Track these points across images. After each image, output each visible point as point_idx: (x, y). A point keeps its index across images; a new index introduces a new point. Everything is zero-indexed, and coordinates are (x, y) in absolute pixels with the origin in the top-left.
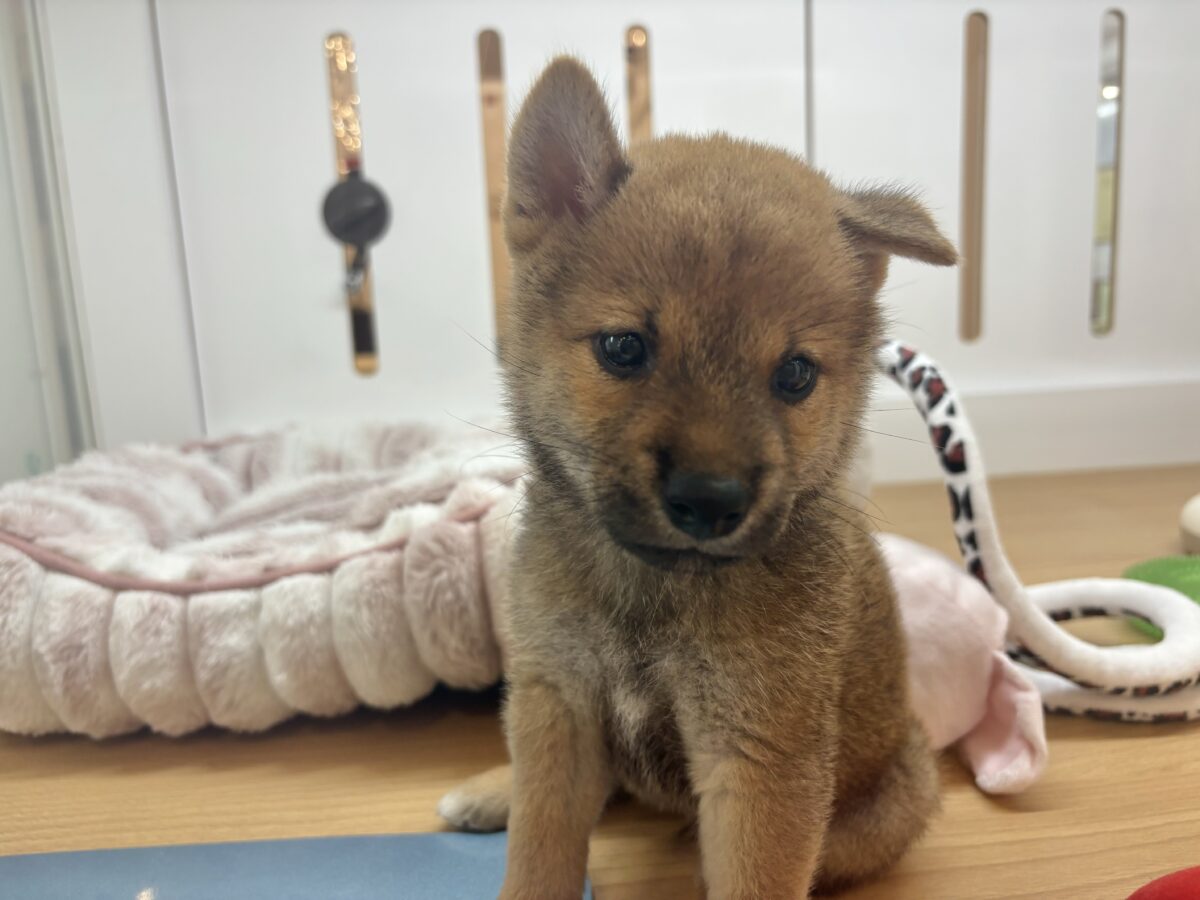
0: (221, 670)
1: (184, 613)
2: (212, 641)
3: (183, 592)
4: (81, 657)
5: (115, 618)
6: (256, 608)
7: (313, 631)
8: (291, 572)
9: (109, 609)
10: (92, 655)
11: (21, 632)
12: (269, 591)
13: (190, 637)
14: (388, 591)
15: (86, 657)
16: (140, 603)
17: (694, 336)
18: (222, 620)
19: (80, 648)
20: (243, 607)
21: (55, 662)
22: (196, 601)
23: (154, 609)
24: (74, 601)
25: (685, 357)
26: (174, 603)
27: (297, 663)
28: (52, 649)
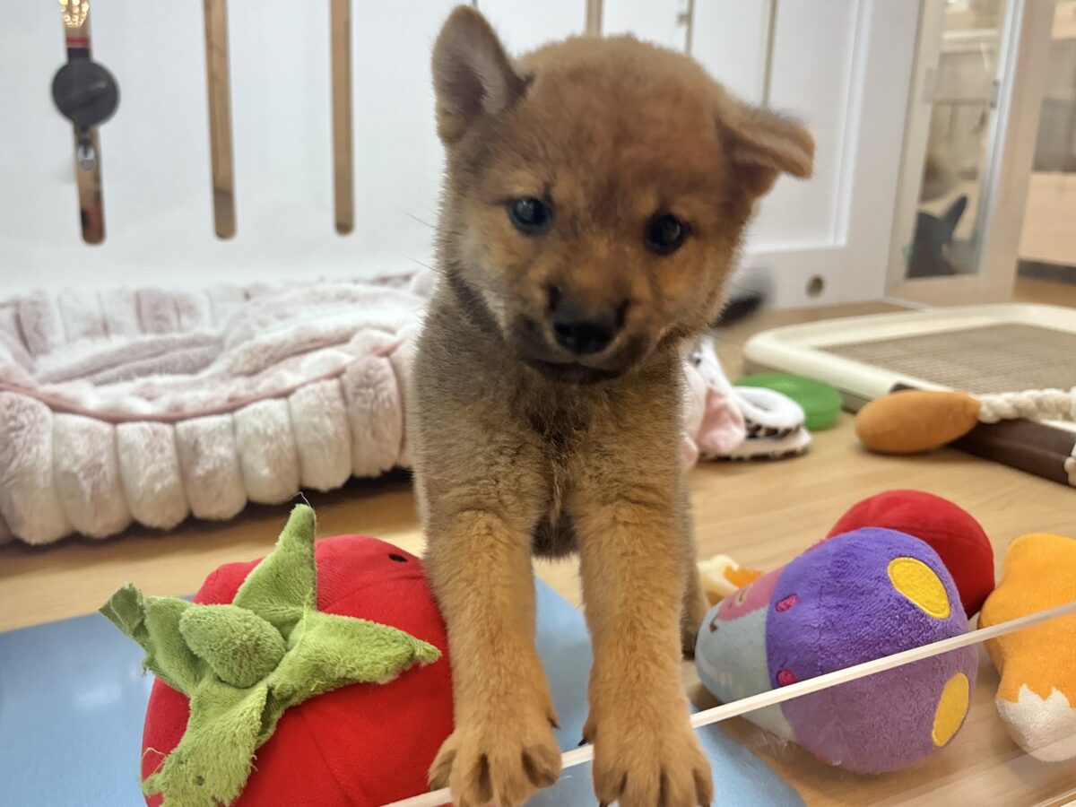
0: (211, 474)
1: (176, 435)
2: (207, 452)
3: (171, 420)
4: (101, 473)
5: (121, 446)
6: (234, 427)
7: (284, 438)
8: (257, 399)
9: (116, 438)
10: (108, 469)
11: (48, 459)
12: (239, 414)
13: (187, 453)
14: (338, 404)
15: (105, 473)
16: (143, 430)
18: (211, 435)
19: (100, 466)
20: (224, 427)
21: (85, 478)
22: (181, 426)
23: (155, 433)
24: (84, 432)
26: (167, 429)
27: (274, 462)
28: (82, 468)
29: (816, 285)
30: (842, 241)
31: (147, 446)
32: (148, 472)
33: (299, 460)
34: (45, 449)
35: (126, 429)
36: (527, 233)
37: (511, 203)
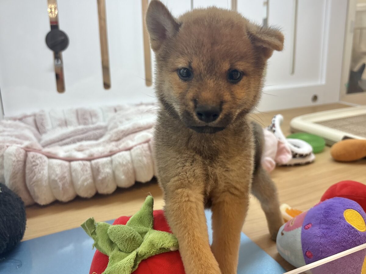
0: (104, 179)
1: (91, 165)
2: (102, 171)
3: (89, 160)
5: (72, 169)
6: (111, 162)
7: (129, 165)
8: (120, 151)
9: (70, 167)
10: (68, 178)
11: (47, 175)
12: (113, 157)
13: (95, 171)
14: (148, 152)
15: (67, 179)
16: (80, 164)
17: (202, 67)
18: (104, 165)
19: (65, 177)
20: (108, 162)
21: (60, 181)
22: (93, 162)
23: (84, 165)
24: (60, 165)
25: (201, 73)
26: (88, 163)
27: (126, 174)
28: (59, 178)
29: (315, 98)
30: (323, 82)
31: (82, 169)
32: (82, 179)
33: (135, 172)
34: (45, 172)
35: (74, 164)
36: (185, 81)
37: (178, 70)
